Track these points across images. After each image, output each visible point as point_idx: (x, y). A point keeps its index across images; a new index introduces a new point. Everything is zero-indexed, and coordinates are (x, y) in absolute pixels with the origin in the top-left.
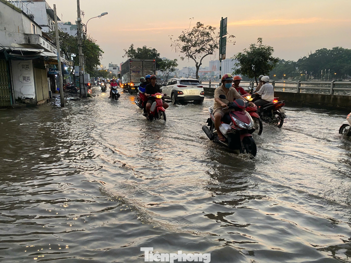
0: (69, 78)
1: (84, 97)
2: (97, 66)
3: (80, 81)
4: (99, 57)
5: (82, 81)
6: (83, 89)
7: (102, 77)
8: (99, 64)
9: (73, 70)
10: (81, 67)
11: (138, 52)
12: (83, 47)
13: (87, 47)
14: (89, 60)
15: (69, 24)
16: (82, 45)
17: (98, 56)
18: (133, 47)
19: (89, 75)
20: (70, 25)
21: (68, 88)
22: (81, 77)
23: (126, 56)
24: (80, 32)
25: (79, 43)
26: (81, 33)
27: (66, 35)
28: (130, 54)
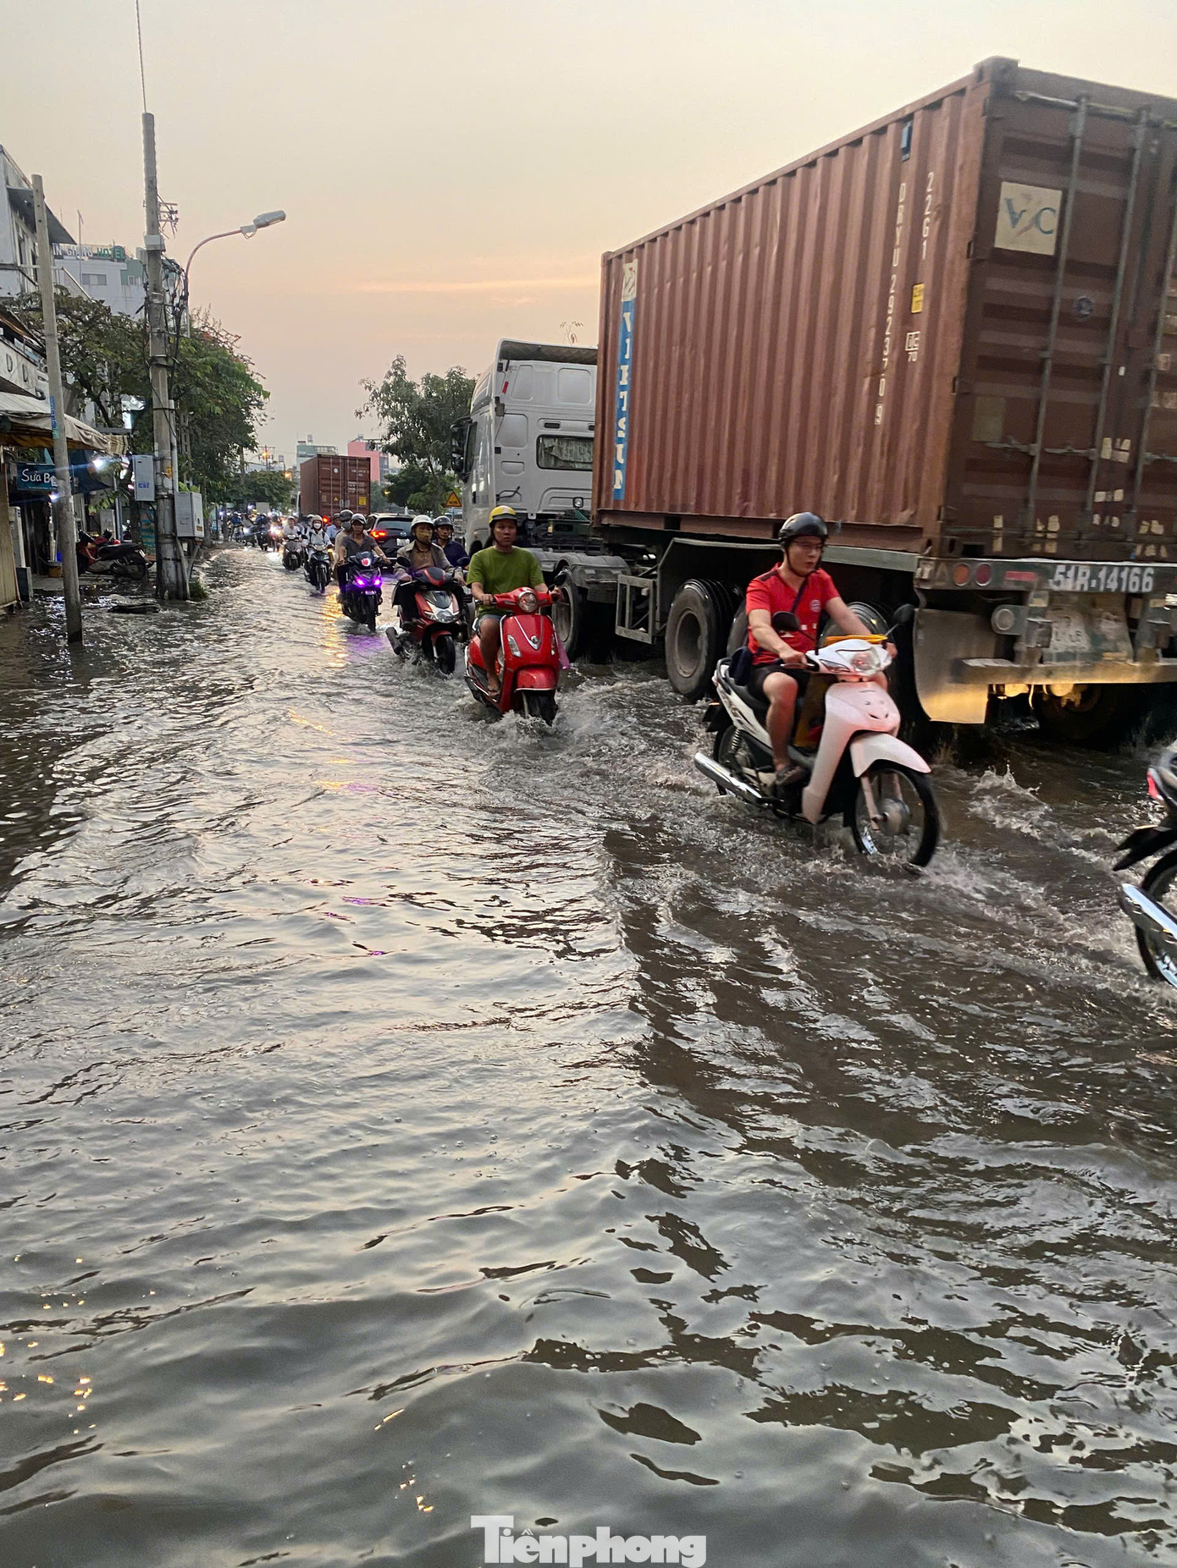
0: (113, 507)
1: (178, 598)
2: (240, 452)
3: (161, 524)
4: (249, 414)
5: (166, 528)
6: (171, 563)
7: (266, 505)
8: (251, 444)
9: (129, 475)
10: (162, 459)
11: (429, 395)
12: (170, 368)
13: (192, 372)
14: (203, 428)
15: (118, 254)
16: (166, 359)
17: (247, 409)
18: (403, 371)
19: (197, 498)
20: (119, 260)
21: (106, 553)
22: (165, 505)
23: (373, 411)
24: (156, 301)
25: (156, 350)
26: (164, 305)
27: (100, 310)
28: (389, 403)
